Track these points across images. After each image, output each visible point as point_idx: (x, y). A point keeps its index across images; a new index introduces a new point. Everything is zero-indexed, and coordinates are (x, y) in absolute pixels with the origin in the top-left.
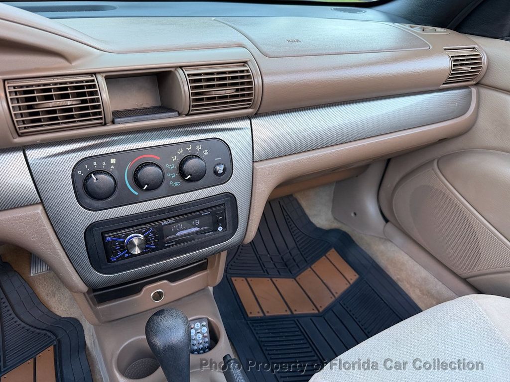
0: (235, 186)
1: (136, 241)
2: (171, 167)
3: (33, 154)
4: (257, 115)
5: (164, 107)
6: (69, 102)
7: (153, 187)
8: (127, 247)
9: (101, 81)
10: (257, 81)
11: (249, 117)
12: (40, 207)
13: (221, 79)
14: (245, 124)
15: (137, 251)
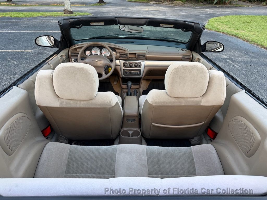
0: (142, 69)
1: (128, 72)
2: (134, 64)
3: (120, 60)
4: (146, 60)
5: (135, 58)
6: (125, 55)
7: (131, 67)
8: (127, 72)
9: (128, 54)
10: (146, 56)
11: (145, 60)
12: (119, 66)
13: (142, 55)
14: (144, 61)
15: (128, 73)
